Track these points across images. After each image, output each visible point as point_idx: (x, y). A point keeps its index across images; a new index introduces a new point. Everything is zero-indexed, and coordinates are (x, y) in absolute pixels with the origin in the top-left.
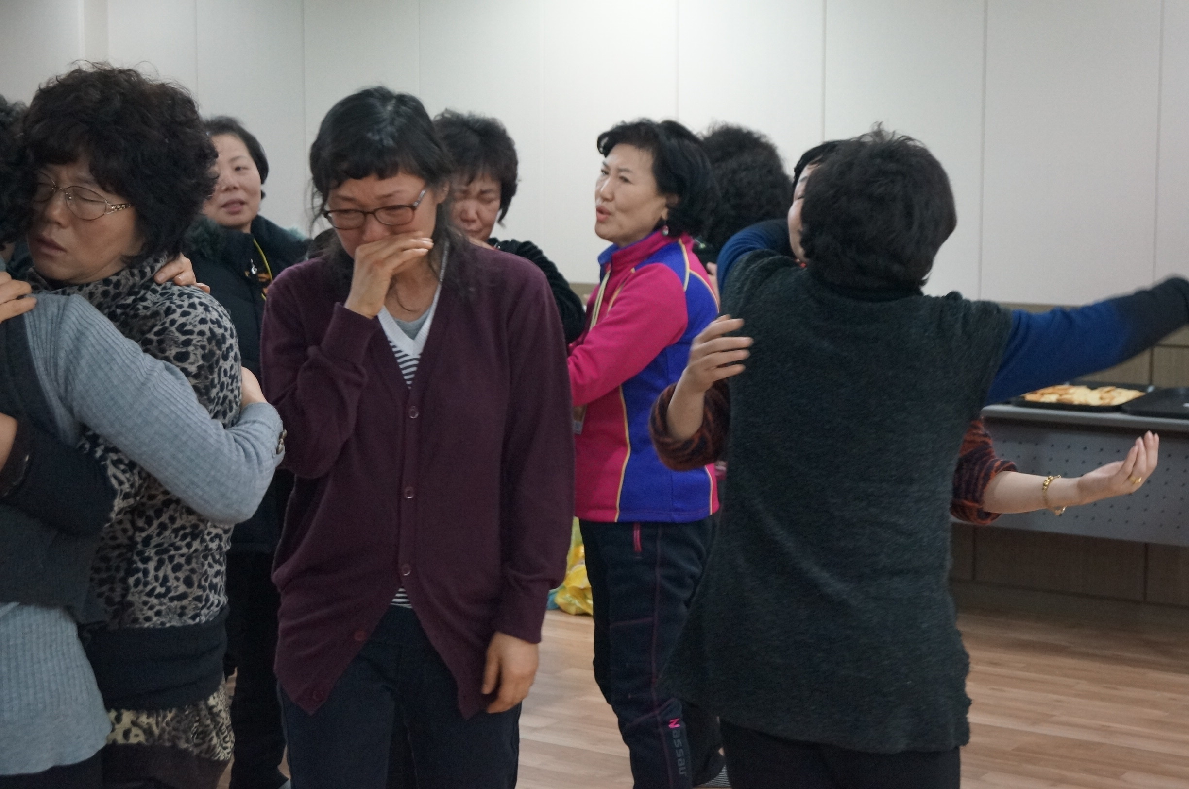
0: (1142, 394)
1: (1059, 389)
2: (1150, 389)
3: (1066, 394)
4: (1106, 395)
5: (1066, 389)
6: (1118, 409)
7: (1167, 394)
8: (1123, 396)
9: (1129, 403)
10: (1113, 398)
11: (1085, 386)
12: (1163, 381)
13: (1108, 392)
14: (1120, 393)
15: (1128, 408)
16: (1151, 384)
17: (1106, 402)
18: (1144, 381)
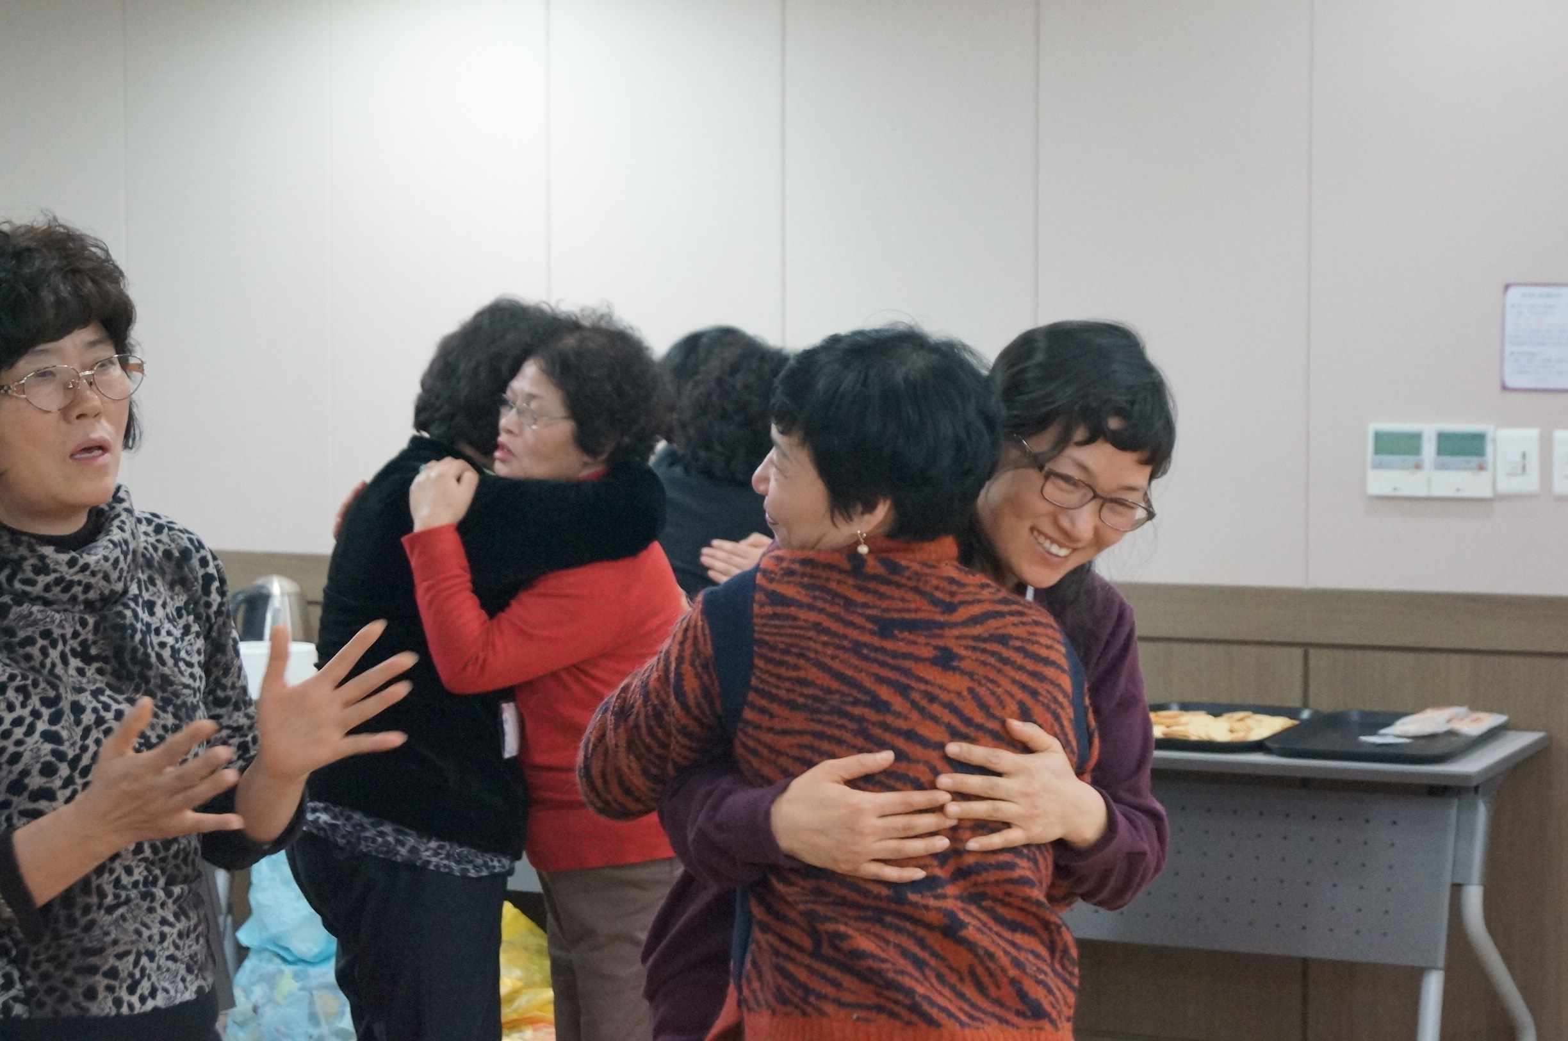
0: (1296, 722)
1: (1165, 717)
2: (1306, 714)
3: (1177, 724)
4: (1237, 726)
5: (1175, 717)
6: (1258, 746)
7: (1332, 721)
8: (1265, 727)
9: (1276, 737)
10: (1250, 729)
11: (1204, 712)
12: (1325, 701)
13: (1242, 720)
14: (1260, 721)
15: (1275, 746)
16: (1306, 705)
17: (1240, 736)
18: (1295, 701)
